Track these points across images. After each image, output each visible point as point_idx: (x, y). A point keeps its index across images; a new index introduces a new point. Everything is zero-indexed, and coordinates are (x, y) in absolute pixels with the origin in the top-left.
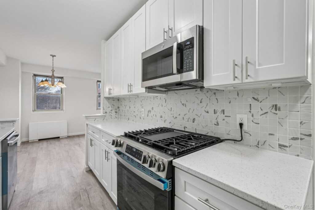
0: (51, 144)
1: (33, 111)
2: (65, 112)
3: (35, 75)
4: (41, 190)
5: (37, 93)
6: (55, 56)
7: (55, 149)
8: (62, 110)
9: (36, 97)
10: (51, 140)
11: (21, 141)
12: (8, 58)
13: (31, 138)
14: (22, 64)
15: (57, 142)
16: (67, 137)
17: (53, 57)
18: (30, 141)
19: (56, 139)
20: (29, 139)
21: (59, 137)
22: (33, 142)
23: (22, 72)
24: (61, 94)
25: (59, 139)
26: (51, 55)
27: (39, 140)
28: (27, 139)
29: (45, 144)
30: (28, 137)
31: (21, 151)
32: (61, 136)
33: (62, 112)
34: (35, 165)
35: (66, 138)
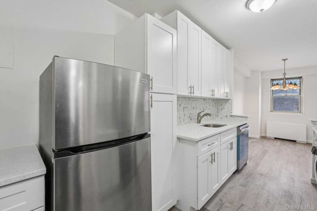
0: (285, 144)
1: (270, 111)
2: (303, 115)
3: (272, 80)
4: (262, 173)
5: (274, 95)
6: (287, 59)
7: (286, 150)
8: (301, 113)
9: (273, 99)
10: (287, 141)
11: (261, 135)
12: (252, 71)
13: (268, 135)
14: (262, 73)
15: (291, 145)
16: (306, 143)
17: (285, 60)
18: (267, 137)
19: (292, 142)
20: (266, 135)
21: (295, 141)
22: (269, 139)
23: (262, 80)
24: (300, 96)
25: (295, 142)
26: (282, 60)
27: (275, 138)
28: (265, 134)
29: (279, 143)
30: (266, 133)
31: (259, 142)
32: (298, 140)
33: (301, 114)
34: (264, 156)
35: (304, 144)
